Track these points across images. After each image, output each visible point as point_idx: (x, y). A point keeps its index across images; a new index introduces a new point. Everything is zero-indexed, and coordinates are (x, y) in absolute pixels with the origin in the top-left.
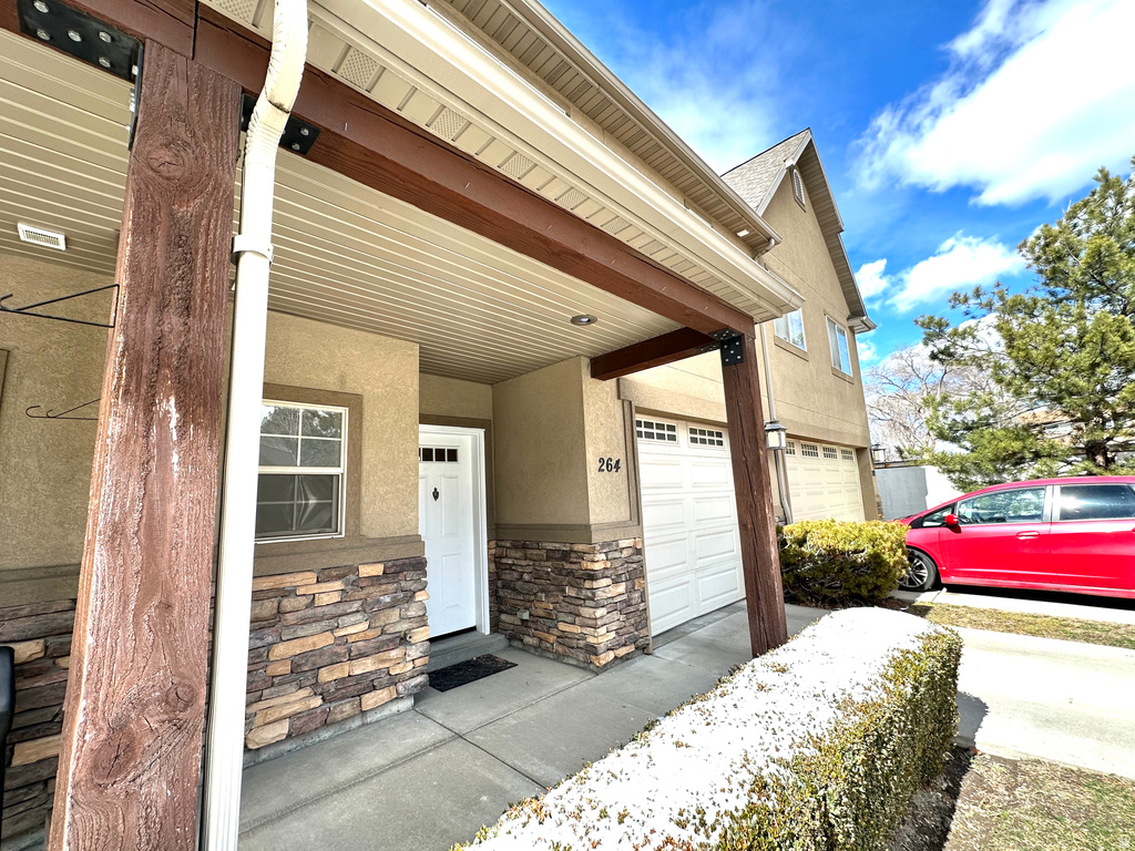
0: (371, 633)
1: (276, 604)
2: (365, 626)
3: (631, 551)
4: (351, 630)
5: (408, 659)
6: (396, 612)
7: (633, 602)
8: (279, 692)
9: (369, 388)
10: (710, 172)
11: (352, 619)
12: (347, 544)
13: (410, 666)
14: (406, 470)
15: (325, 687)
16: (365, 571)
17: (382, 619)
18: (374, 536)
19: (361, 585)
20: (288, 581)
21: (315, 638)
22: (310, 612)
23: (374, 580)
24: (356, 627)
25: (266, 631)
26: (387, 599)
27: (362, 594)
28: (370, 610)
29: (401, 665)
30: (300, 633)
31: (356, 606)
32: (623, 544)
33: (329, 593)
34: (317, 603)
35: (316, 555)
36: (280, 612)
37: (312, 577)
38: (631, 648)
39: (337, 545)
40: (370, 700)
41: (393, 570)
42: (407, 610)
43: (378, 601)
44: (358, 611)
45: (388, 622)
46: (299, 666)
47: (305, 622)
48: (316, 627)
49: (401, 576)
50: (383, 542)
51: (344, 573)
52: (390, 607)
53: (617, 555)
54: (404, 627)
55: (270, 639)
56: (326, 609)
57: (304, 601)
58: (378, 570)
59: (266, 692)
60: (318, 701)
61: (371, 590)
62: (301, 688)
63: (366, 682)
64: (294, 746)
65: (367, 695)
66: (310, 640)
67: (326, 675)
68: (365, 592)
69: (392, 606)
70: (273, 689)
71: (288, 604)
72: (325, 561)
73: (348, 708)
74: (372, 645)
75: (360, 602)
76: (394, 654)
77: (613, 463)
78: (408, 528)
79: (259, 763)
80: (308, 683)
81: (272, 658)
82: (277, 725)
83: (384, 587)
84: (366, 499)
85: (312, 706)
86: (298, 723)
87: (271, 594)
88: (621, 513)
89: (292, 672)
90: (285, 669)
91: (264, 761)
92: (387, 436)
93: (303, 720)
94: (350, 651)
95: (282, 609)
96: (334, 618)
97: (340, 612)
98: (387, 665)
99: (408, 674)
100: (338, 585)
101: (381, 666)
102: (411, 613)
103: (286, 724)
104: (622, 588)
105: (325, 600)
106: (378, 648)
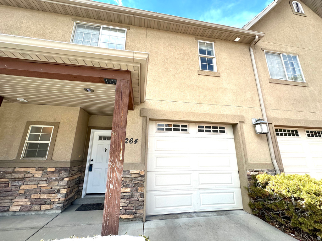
0: (48, 188)
1: (24, 175)
2: (47, 185)
3: (137, 175)
4: (42, 185)
5: (57, 198)
6: (57, 183)
7: (135, 197)
8: (20, 198)
9: (62, 120)
10: (221, 26)
11: (43, 182)
12: (47, 161)
13: (58, 200)
14: (69, 142)
15: (32, 200)
16: (49, 169)
17: (52, 184)
18: (56, 160)
19: (48, 173)
20: (28, 169)
21: (32, 186)
22: (33, 178)
23: (52, 172)
24: (44, 185)
25: (20, 181)
26: (54, 178)
27: (48, 176)
28: (48, 181)
29: (55, 199)
30: (28, 184)
31: (45, 179)
32: (131, 172)
33: (38, 174)
34: (34, 176)
35: (37, 164)
36: (24, 178)
37: (34, 169)
38: (132, 216)
39: (44, 162)
40: (44, 207)
41: (58, 170)
42: (61, 183)
43: (52, 179)
44: (45, 180)
45: (54, 185)
46: (26, 192)
47: (31, 181)
48: (33, 183)
49: (60, 172)
50: (58, 162)
51: (44, 169)
52: (55, 181)
53: (128, 176)
54: (58, 188)
55: (21, 184)
56: (37, 178)
57: (31, 175)
58: (53, 170)
59: (17, 197)
60: (29, 203)
61: (50, 175)
62: (26, 198)
63: (43, 201)
64: (24, 214)
65: (43, 205)
66: (31, 186)
67: (33, 197)
68: (48, 175)
69: (56, 181)
70: (19, 197)
71: (27, 175)
72: (39, 165)
73: (36, 207)
74: (47, 191)
75: (47, 178)
76: (53, 195)
77: (134, 140)
78: (67, 159)
79: (15, 215)
80: (28, 198)
81: (21, 189)
82: (17, 207)
83: (54, 175)
84: (55, 150)
85: (27, 204)
86: (22, 208)
87: (23, 172)
88: (138, 159)
89: (24, 193)
90: (22, 192)
91: (16, 215)
92: (65, 133)
93: (24, 207)
94: (40, 191)
95: (25, 176)
96: (38, 181)
97: (40, 180)
98: (51, 198)
99: (57, 202)
100: (41, 172)
101: (49, 198)
102: (61, 184)
103: (20, 207)
104: (128, 190)
105: (36, 176)
106: (49, 192)
